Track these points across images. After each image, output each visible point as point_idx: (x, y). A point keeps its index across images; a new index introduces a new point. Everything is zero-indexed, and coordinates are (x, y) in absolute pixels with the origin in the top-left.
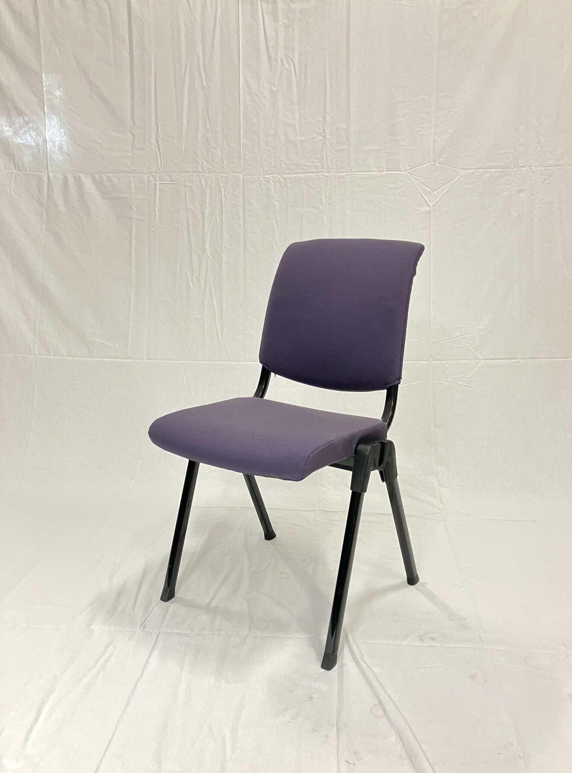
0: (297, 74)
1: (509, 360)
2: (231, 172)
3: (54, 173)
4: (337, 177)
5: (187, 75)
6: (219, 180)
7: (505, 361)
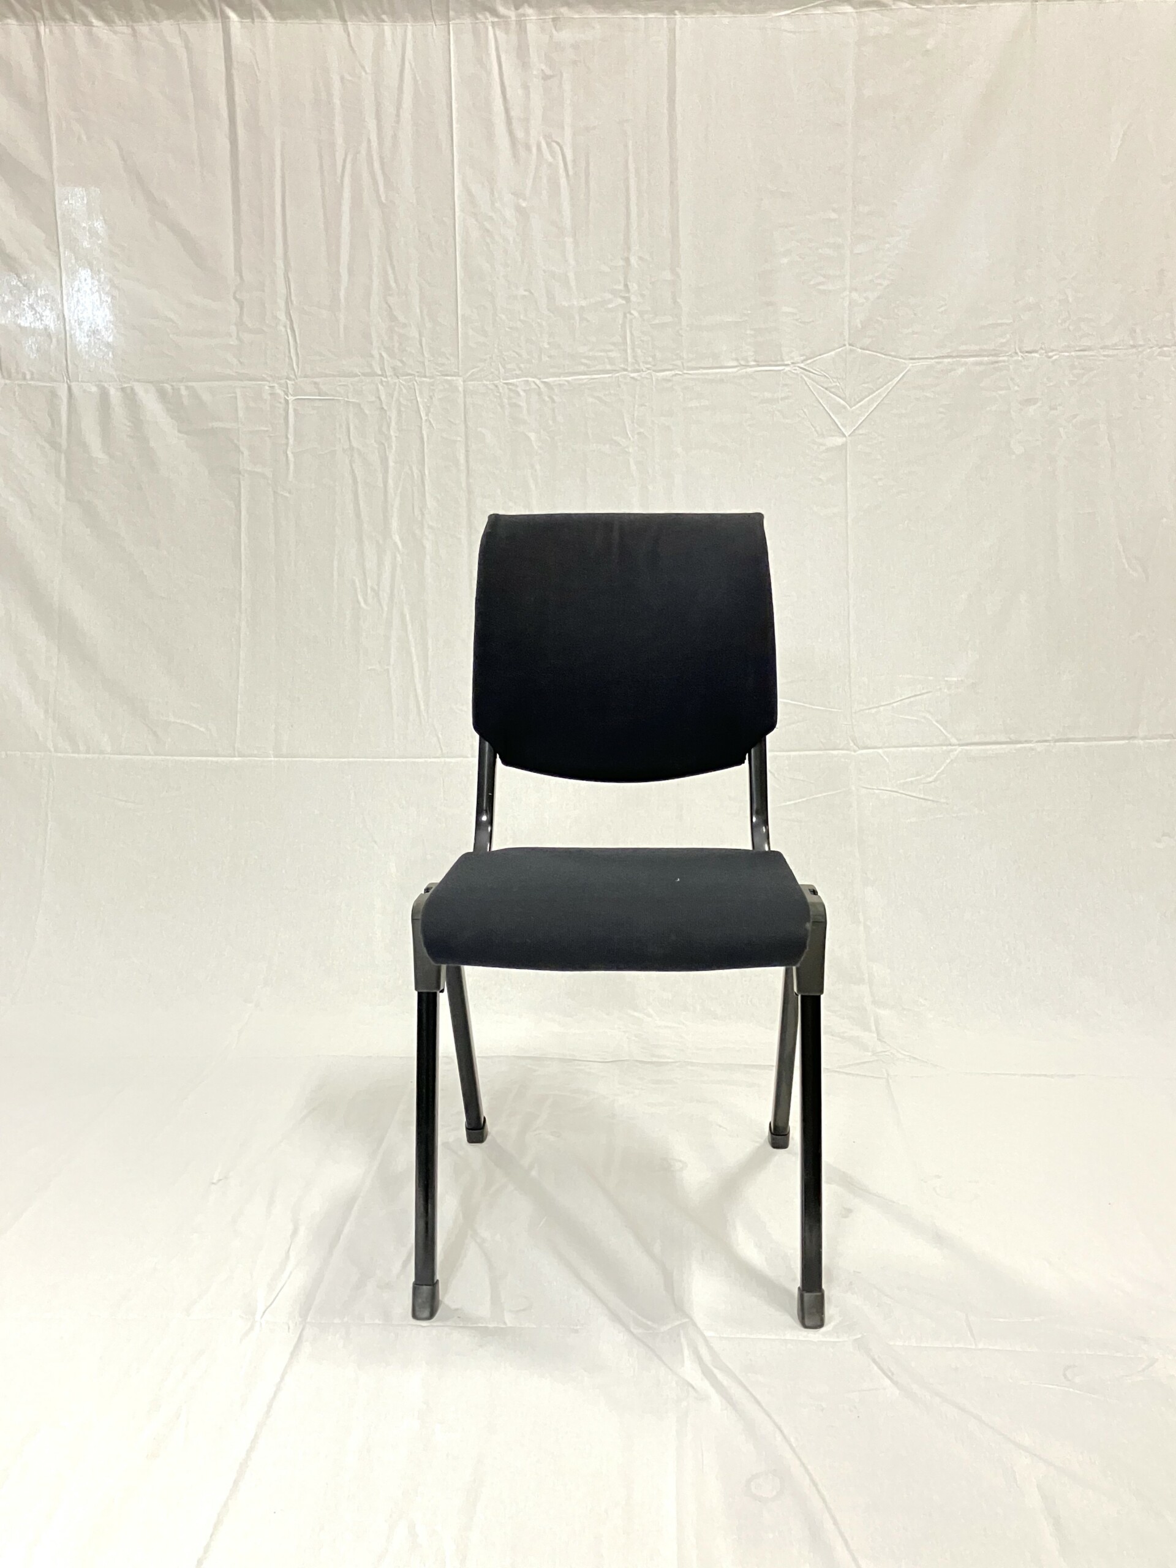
0: (571, 173)
1: (1012, 746)
2: (439, 374)
3: (82, 381)
4: (654, 379)
5: (347, 180)
6: (415, 389)
7: (1005, 746)
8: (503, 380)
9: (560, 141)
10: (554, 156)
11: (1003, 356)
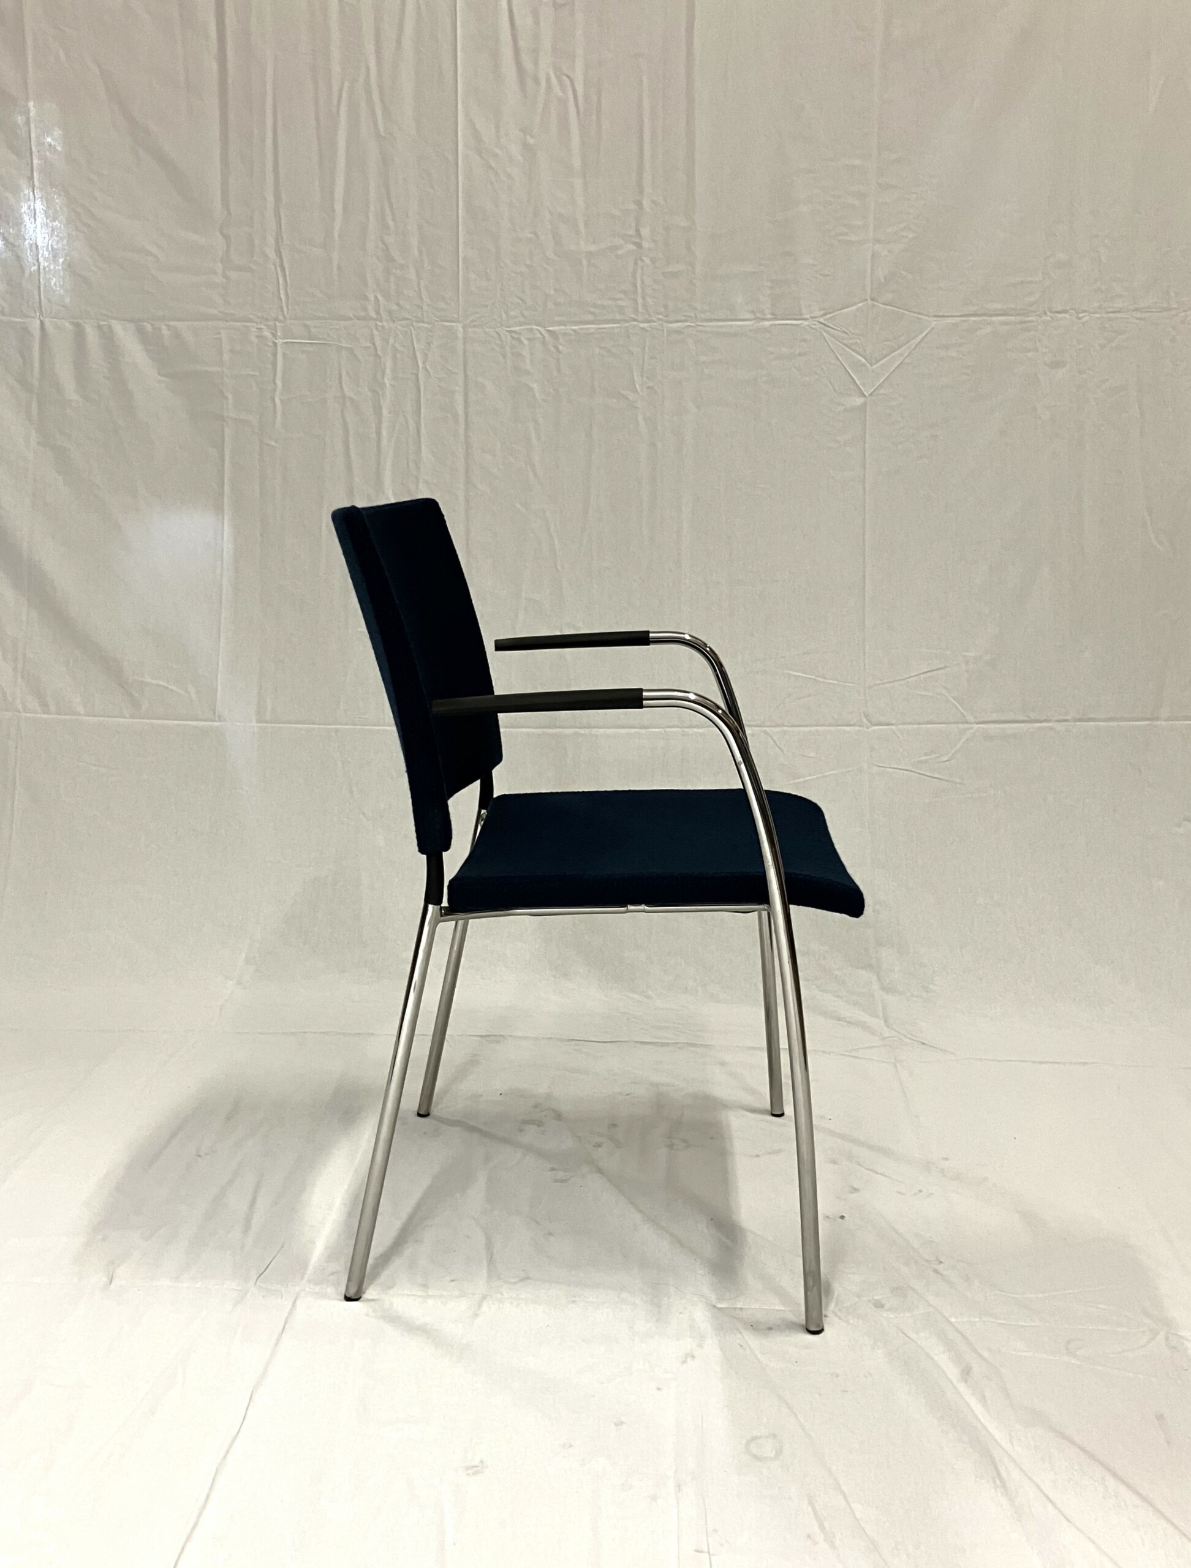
0: (582, 108)
1: (1030, 725)
2: (438, 319)
3: (55, 317)
4: (666, 331)
5: (343, 109)
6: (412, 336)
7: (1023, 725)
8: (507, 327)
9: (572, 76)
10: (564, 91)
11: (1033, 316)
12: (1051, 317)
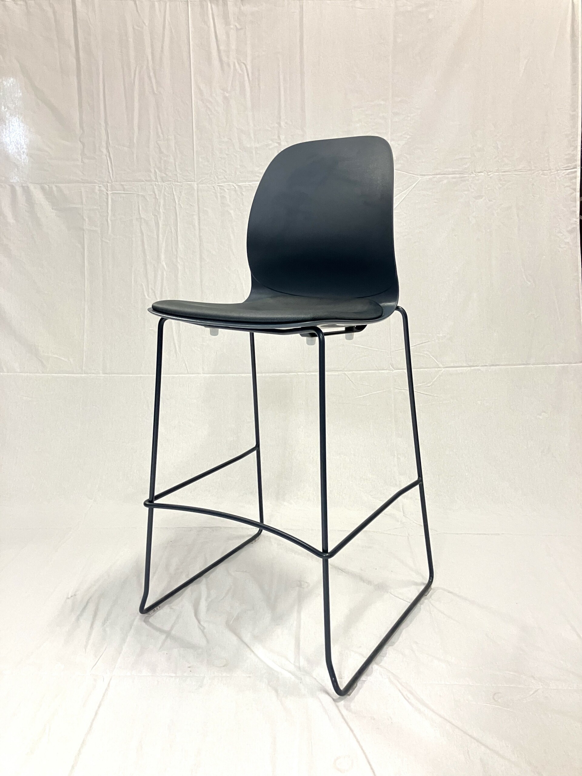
0: (251, 79)
1: (469, 368)
2: (185, 181)
5: (137, 80)
6: (172, 189)
7: (466, 368)
8: (217, 184)
9: (245, 62)
10: (242, 70)
11: (466, 174)
12: (475, 174)
